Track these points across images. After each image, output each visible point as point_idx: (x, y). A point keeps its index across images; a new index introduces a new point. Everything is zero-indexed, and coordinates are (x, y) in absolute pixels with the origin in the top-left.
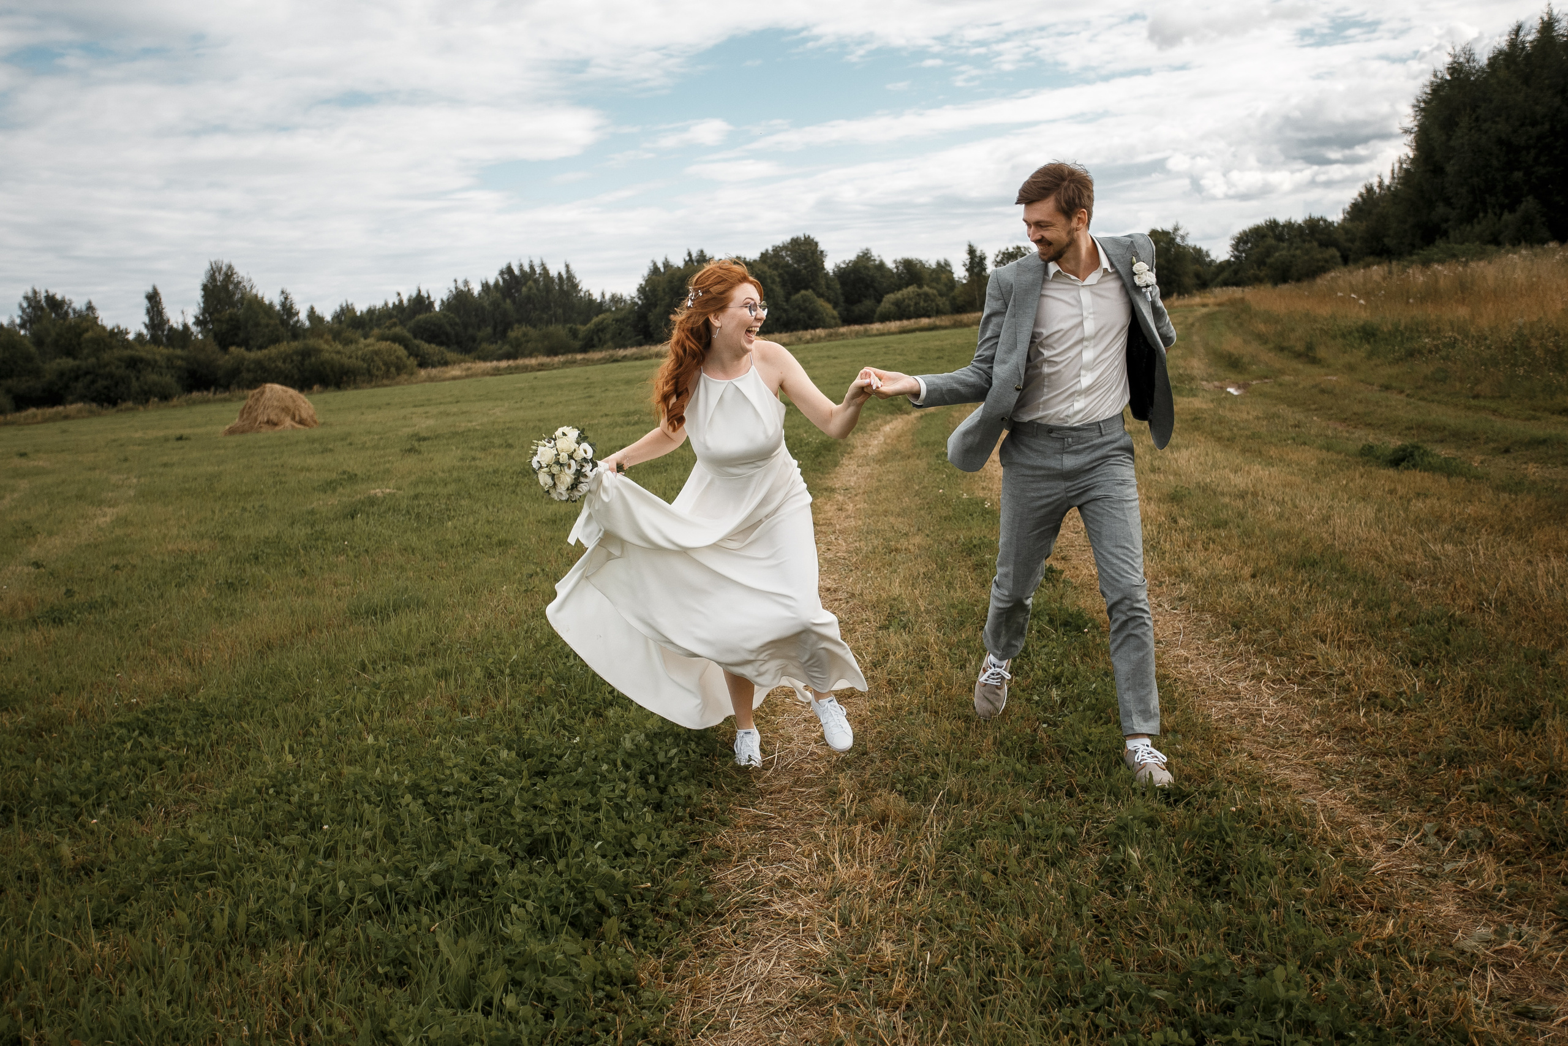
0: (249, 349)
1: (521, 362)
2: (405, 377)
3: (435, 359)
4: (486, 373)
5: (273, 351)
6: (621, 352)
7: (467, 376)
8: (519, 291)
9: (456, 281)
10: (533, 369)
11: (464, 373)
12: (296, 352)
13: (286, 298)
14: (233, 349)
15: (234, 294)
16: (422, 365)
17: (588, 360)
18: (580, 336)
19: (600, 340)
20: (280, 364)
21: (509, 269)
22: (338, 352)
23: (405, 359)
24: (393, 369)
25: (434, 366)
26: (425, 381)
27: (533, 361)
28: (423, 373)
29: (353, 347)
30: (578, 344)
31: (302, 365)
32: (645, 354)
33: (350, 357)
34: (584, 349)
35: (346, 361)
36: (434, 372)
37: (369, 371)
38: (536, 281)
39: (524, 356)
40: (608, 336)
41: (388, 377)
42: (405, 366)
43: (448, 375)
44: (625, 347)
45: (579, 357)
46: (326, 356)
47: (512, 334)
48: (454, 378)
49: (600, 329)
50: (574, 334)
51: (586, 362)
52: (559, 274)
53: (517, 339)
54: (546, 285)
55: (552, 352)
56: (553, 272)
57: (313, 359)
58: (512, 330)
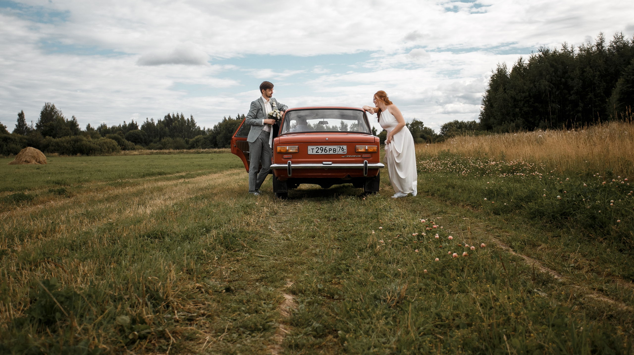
0: (54, 137)
1: (162, 151)
2: (115, 153)
3: (130, 147)
4: (147, 154)
5: (63, 139)
6: (202, 150)
7: (140, 154)
8: (172, 125)
9: (147, 119)
10: (166, 153)
11: (139, 153)
12: (73, 140)
13: (74, 119)
14: (47, 137)
15: (53, 116)
16: (124, 149)
17: (188, 152)
18: (190, 143)
19: (197, 145)
20: (65, 144)
21: (169, 116)
22: (90, 142)
23: (116, 146)
24: (111, 150)
25: (128, 150)
26: (123, 155)
27: (167, 151)
28: (123, 152)
29: (96, 140)
30: (188, 146)
31: (74, 145)
32: (210, 151)
33: (94, 144)
34: (189, 148)
35: (92, 145)
36: (127, 152)
37: (101, 149)
38: (179, 121)
39: (166, 149)
40: (200, 144)
41: (108, 153)
42: (116, 149)
43: (132, 154)
44: (205, 148)
45: (185, 150)
46: (84, 142)
47: (163, 140)
48: (134, 155)
49: (197, 141)
50: (187, 142)
51: (187, 153)
52: (188, 119)
53: (165, 142)
54: (182, 123)
55: (177, 148)
56: (186, 118)
57: (79, 143)
58: (163, 139)
